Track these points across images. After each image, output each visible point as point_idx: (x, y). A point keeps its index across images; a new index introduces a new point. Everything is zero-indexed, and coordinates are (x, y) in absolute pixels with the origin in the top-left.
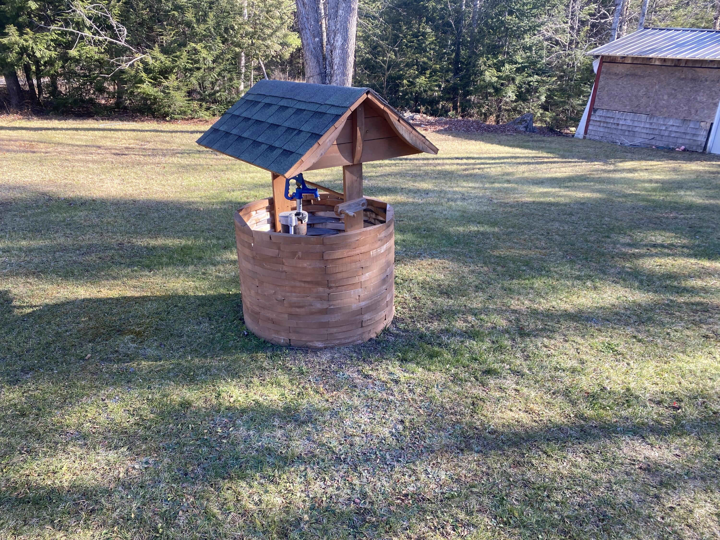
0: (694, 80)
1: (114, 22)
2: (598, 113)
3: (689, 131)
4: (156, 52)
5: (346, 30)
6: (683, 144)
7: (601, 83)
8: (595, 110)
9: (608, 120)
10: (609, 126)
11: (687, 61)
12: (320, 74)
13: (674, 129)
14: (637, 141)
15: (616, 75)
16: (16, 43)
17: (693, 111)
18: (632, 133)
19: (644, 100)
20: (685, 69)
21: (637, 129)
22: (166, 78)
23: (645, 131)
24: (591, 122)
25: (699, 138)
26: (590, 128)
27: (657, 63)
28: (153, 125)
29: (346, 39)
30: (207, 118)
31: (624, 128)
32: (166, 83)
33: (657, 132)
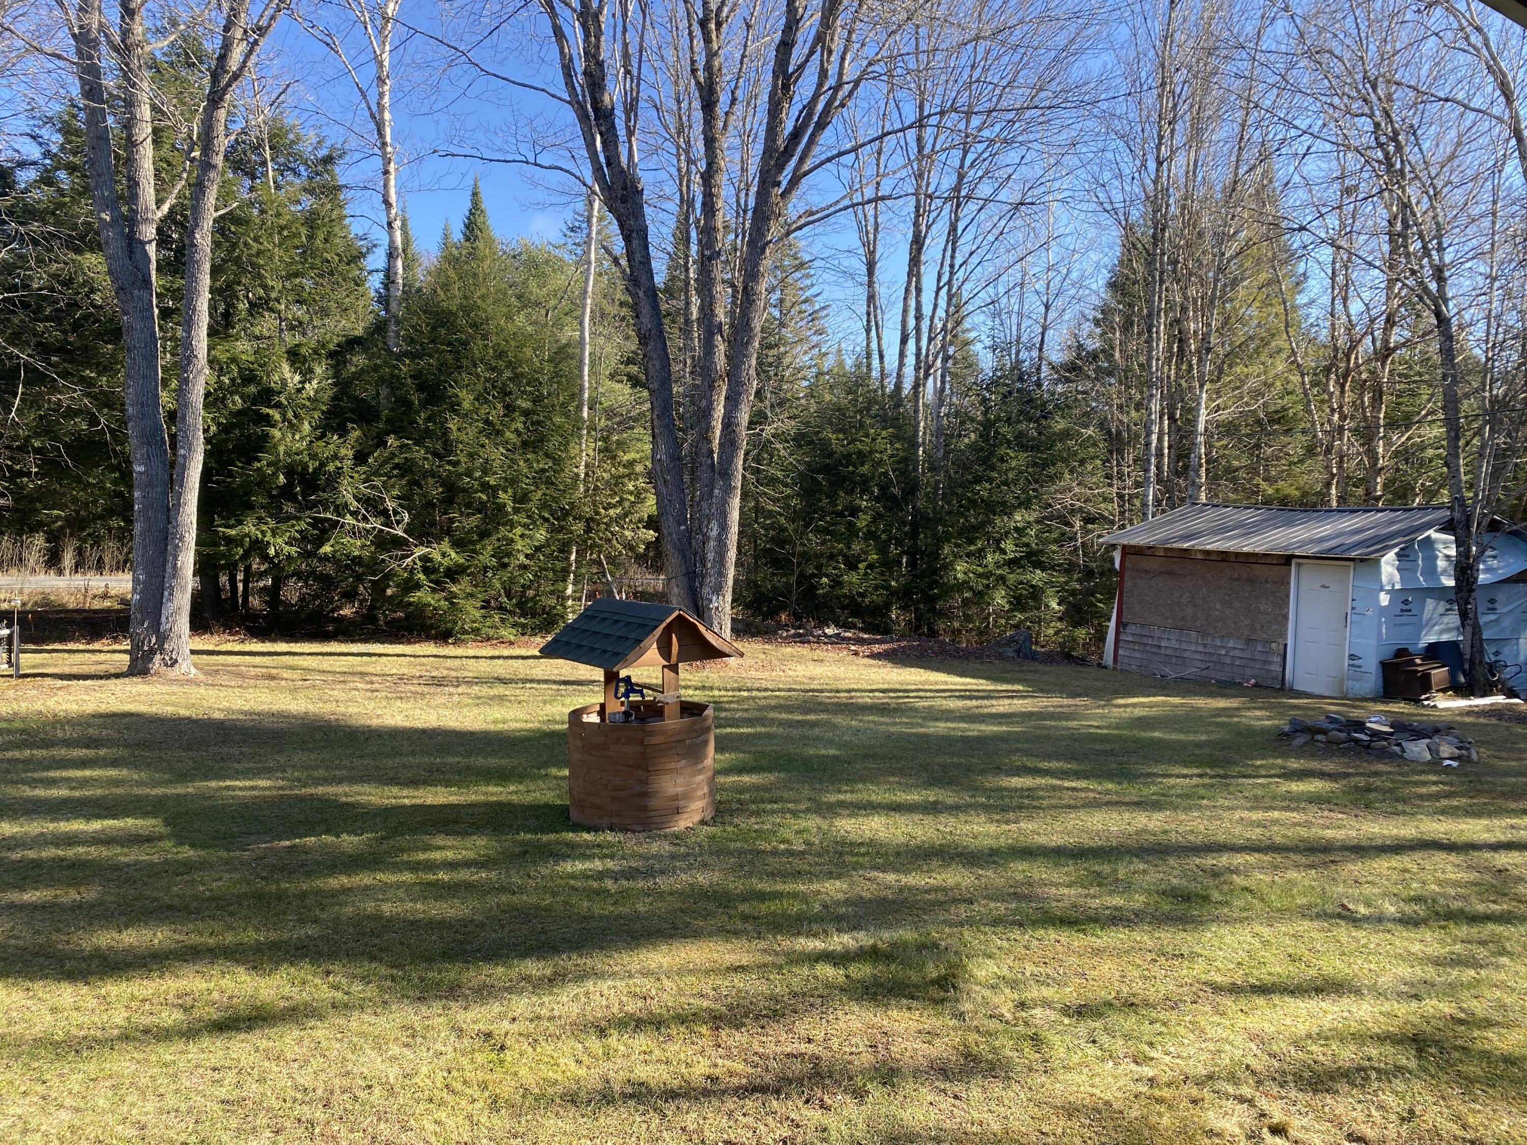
0: (1251, 581)
1: (390, 505)
2: (1130, 629)
3: (1258, 656)
4: (445, 545)
5: (723, 516)
6: (1252, 677)
7: (1128, 584)
8: (1125, 625)
9: (1145, 640)
10: (1148, 648)
11: (1237, 554)
12: (687, 574)
13: (1237, 653)
14: (1188, 672)
15: (1147, 572)
16: (247, 535)
17: (1258, 626)
18: (1182, 660)
19: (1190, 611)
20: (1236, 565)
21: (1187, 654)
22: (454, 581)
23: (1197, 657)
24: (1121, 644)
25: (1273, 668)
26: (1121, 652)
27: (1199, 556)
28: (429, 648)
29: (724, 528)
30: (512, 638)
31: (1169, 652)
32: (454, 589)
33: (1215, 658)
